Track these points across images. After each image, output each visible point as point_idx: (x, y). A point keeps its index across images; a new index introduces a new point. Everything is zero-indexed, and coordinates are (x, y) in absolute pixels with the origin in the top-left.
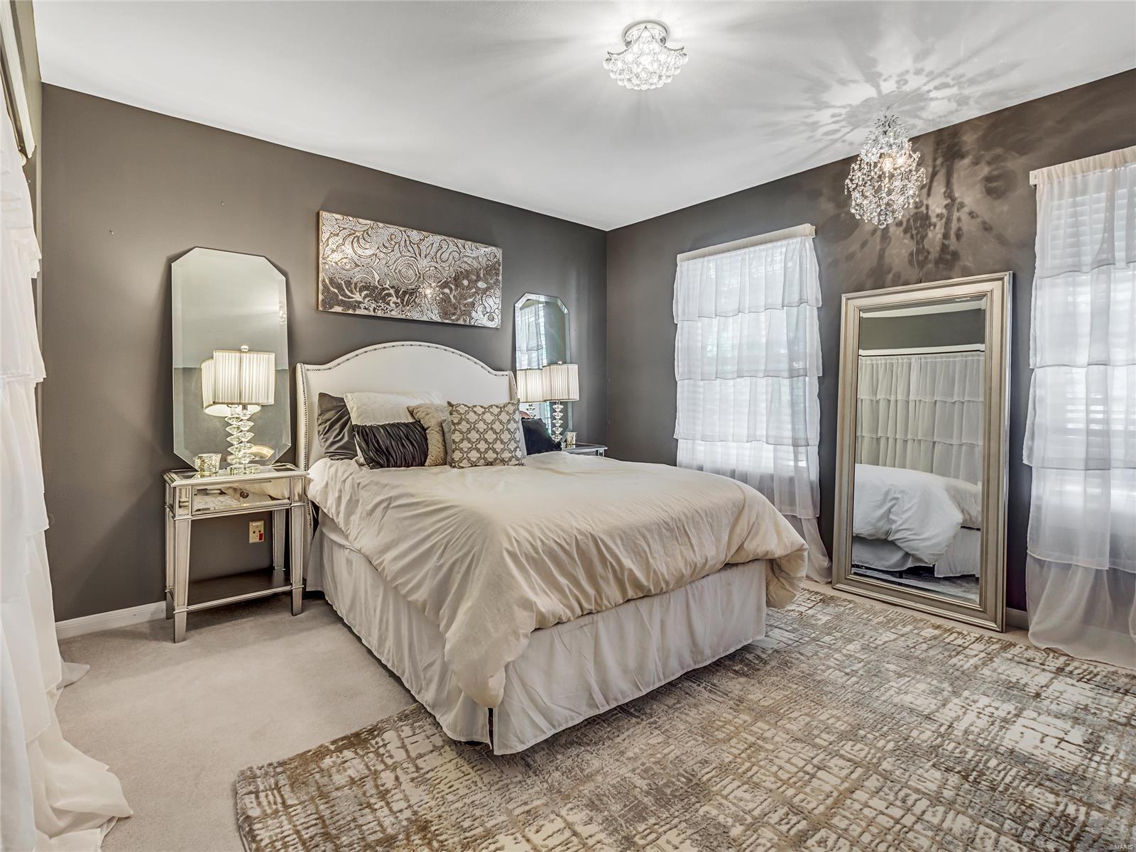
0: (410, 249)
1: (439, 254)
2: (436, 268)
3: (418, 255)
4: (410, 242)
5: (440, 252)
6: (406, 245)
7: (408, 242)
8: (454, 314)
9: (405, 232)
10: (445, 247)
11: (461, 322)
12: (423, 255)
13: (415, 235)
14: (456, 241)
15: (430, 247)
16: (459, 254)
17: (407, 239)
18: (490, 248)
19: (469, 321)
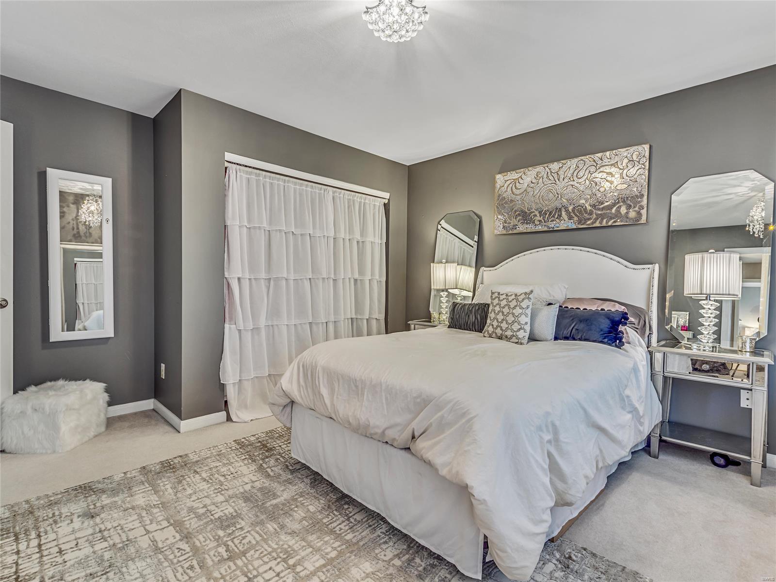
0: (551, 178)
1: (575, 174)
2: (572, 185)
3: (557, 181)
4: (551, 172)
5: (577, 171)
6: (548, 176)
7: (549, 173)
8: (589, 219)
9: (547, 167)
10: (581, 166)
11: (597, 224)
12: (561, 179)
13: (555, 166)
14: (592, 156)
15: (568, 170)
16: (596, 167)
17: (549, 171)
18: (632, 149)
19: (607, 222)
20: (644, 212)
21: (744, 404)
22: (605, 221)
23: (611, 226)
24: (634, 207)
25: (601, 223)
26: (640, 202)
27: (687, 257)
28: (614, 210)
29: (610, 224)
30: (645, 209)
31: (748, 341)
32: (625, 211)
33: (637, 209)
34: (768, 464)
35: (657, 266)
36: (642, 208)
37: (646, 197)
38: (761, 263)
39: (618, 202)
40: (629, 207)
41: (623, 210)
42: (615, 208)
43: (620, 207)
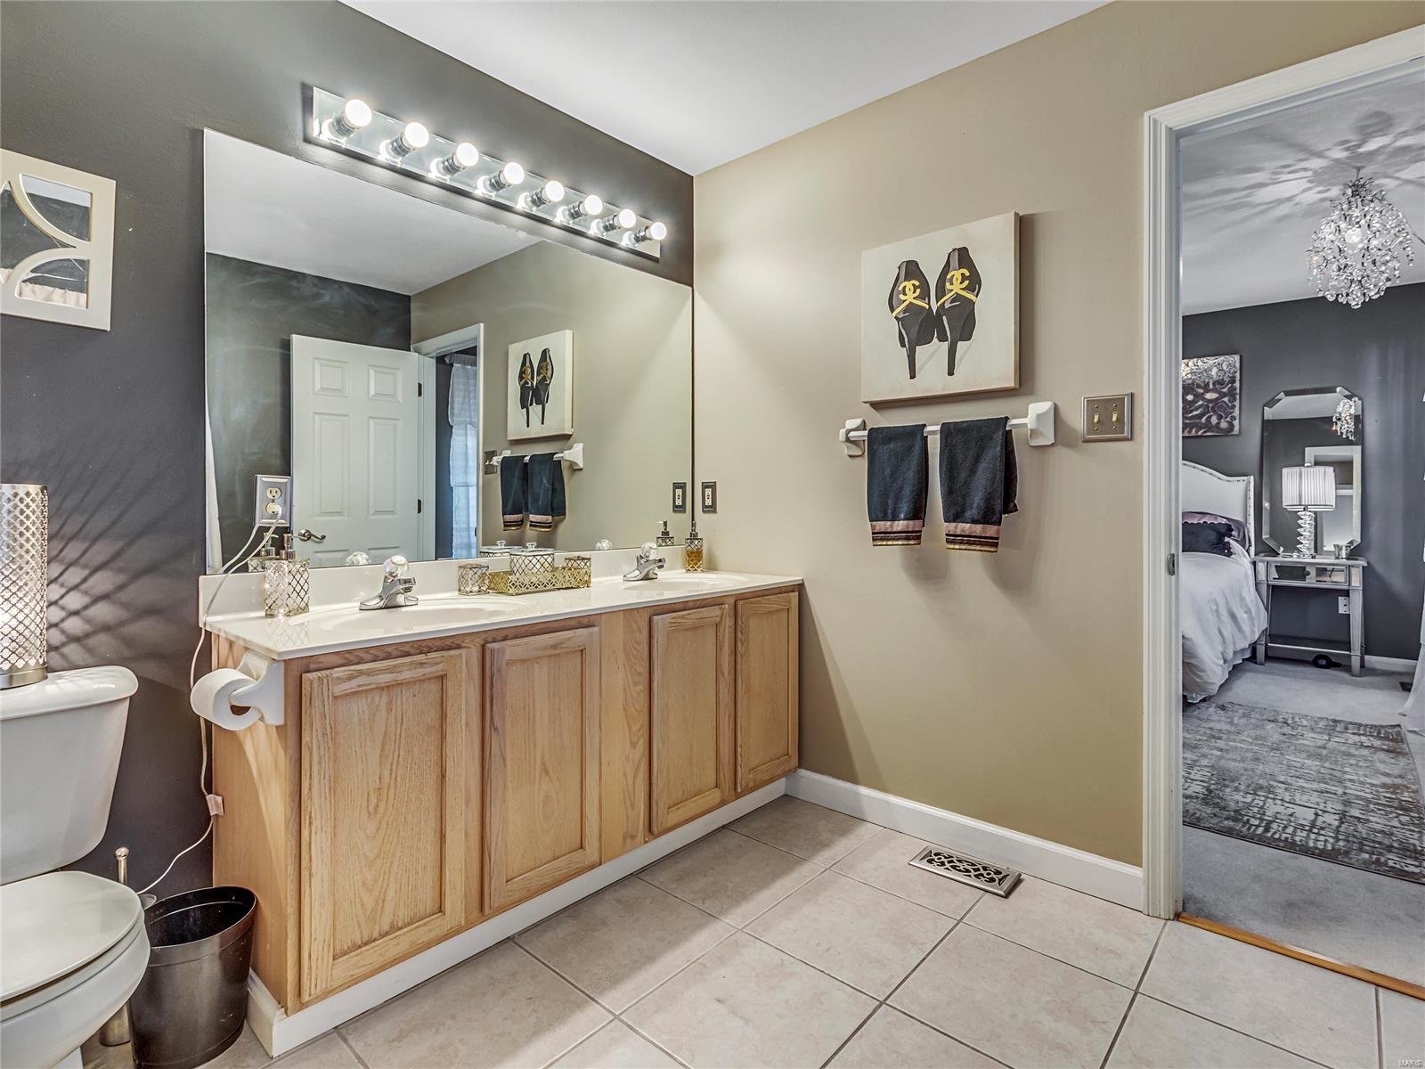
18: (1222, 358)
19: (1196, 432)
20: (1236, 423)
21: (1342, 610)
22: (1194, 430)
23: (1201, 436)
24: (1226, 418)
25: (1190, 432)
26: (1231, 413)
27: (1285, 471)
28: (1203, 420)
29: (1200, 433)
30: (1237, 420)
31: (1344, 548)
32: (1217, 421)
33: (1228, 419)
34: (1367, 664)
35: (1252, 477)
36: (1233, 418)
37: (1237, 408)
38: (1352, 462)
39: (1209, 412)
40: (1220, 417)
41: (1214, 420)
42: (1204, 419)
43: (1211, 416)
